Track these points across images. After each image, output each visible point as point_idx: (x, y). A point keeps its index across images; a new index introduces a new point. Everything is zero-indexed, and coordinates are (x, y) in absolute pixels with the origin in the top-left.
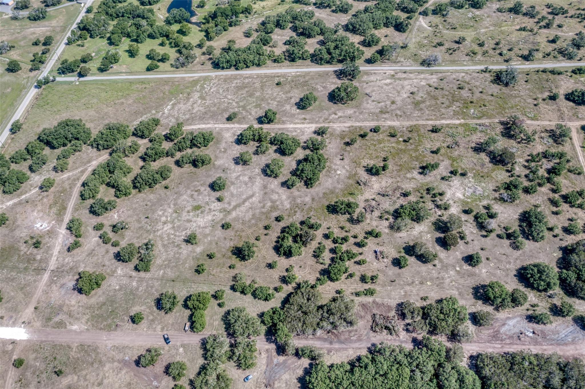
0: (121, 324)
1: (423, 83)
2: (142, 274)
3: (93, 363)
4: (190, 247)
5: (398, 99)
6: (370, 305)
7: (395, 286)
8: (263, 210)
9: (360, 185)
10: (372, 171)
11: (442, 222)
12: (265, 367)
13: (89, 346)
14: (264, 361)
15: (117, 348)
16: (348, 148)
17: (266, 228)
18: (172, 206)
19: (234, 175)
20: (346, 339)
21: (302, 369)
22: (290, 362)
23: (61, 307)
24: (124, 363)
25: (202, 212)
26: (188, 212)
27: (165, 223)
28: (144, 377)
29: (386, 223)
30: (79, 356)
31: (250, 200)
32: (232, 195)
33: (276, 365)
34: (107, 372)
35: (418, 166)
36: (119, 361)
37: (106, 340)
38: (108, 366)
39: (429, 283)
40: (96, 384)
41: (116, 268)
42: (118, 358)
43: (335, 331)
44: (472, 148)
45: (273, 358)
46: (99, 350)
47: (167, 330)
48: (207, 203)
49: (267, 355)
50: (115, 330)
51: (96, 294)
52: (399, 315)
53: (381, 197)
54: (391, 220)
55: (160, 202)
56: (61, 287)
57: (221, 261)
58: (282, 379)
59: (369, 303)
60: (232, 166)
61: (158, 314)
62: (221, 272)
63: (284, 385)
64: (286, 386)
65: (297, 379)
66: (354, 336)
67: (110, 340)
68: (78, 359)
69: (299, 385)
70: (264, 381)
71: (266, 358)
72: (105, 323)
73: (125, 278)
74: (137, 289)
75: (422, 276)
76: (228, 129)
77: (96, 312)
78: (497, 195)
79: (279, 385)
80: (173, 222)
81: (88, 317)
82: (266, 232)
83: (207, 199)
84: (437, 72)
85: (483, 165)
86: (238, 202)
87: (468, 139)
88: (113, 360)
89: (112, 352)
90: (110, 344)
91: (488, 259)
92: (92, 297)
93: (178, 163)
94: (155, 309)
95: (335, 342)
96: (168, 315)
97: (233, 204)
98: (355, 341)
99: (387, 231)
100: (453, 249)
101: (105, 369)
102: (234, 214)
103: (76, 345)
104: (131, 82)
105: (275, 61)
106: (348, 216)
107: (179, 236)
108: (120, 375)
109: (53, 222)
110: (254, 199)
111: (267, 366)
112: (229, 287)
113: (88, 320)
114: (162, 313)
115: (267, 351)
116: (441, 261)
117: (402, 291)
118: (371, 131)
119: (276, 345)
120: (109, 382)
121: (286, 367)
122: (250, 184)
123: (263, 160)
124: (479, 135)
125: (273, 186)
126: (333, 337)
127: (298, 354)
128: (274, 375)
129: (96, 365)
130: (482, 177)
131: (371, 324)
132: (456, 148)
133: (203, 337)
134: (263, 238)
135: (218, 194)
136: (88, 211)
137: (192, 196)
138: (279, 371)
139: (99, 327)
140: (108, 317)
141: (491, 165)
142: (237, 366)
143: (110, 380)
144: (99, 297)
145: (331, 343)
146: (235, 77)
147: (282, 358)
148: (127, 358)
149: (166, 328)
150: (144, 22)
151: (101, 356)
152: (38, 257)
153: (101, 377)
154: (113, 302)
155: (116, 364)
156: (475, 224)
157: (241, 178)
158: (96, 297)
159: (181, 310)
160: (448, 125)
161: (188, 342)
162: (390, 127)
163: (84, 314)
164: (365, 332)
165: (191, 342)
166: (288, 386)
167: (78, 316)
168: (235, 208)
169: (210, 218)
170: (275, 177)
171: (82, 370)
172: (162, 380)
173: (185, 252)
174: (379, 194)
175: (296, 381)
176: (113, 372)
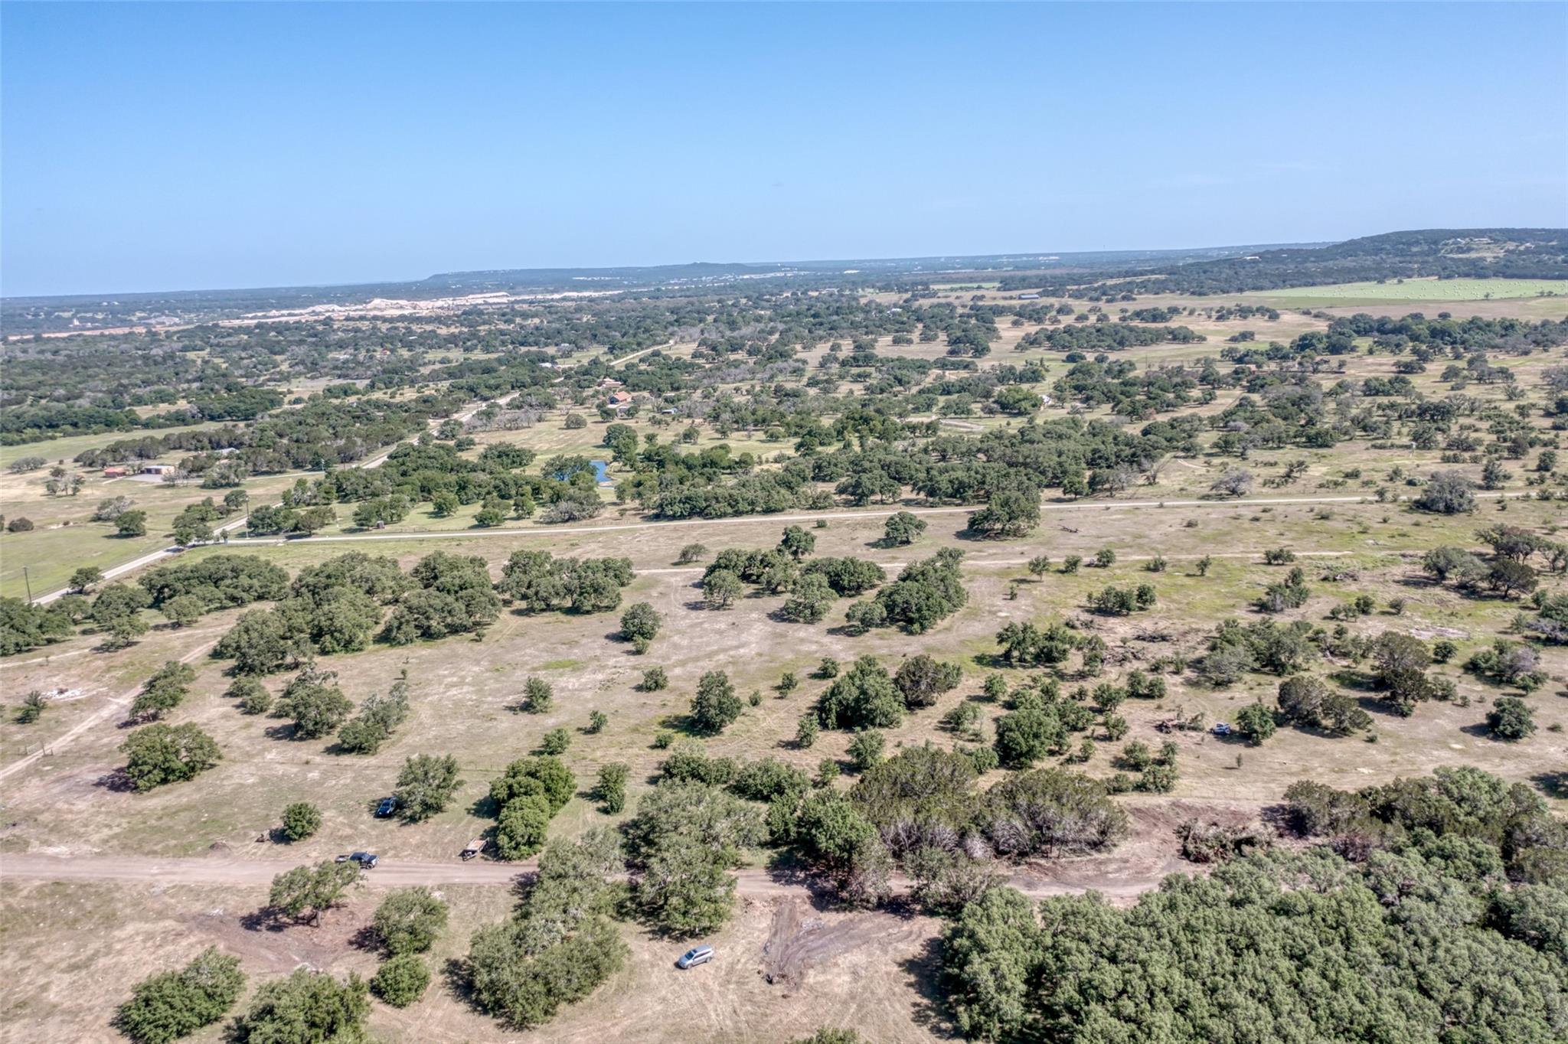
0: (231, 843)
1: (1213, 516)
2: (346, 760)
3: (76, 921)
4: (524, 718)
5: (1155, 534)
6: (1163, 810)
7: (1244, 776)
8: (772, 665)
9: (1073, 627)
10: (1103, 611)
11: (1363, 675)
12: (766, 936)
13: (82, 886)
14: (765, 923)
15: (191, 890)
16: (1023, 586)
17: (779, 688)
18: (485, 663)
19: (684, 624)
20: (1087, 878)
21: (921, 941)
22: (866, 925)
23: (31, 817)
24: (202, 922)
25: (574, 670)
26: (534, 669)
27: (454, 685)
28: (263, 952)
29: (1178, 679)
30: (35, 904)
31: (732, 653)
32: (676, 646)
33: (810, 933)
34: (120, 941)
35: (1245, 604)
36: (182, 919)
37: (153, 875)
38: (130, 929)
39: (1365, 771)
40: (63, 965)
41: (265, 749)
42: (180, 909)
43: (1042, 862)
44: (1398, 582)
45: (800, 918)
46: (117, 895)
47: (396, 856)
48: (596, 658)
49: (774, 909)
50: (204, 854)
51: (167, 793)
52: (1278, 828)
53: (1145, 644)
54: (1188, 673)
55: (452, 658)
56: (54, 782)
57: (625, 739)
58: (836, 964)
59: (1159, 807)
60: (683, 612)
61: (374, 827)
62: (618, 755)
63: (847, 978)
64: (856, 980)
65: (900, 965)
66: (1119, 870)
67: (174, 873)
68: (26, 911)
69: (912, 978)
70: (762, 967)
71: (770, 916)
72: (173, 842)
73: (286, 767)
74: (319, 784)
75: (1333, 760)
76: (676, 574)
77: (153, 822)
78: (1517, 638)
79: (821, 978)
80: (478, 684)
81: (117, 830)
82: (777, 694)
83: (598, 652)
84: (1249, 505)
85: (1441, 602)
86: (694, 654)
87: (1377, 572)
88: (161, 915)
89: (167, 899)
90: (164, 883)
91: (1554, 729)
92: (152, 796)
93: (519, 613)
94: (367, 817)
95: (1045, 885)
96: (412, 828)
97: (674, 658)
98: (1126, 883)
99: (1181, 690)
100: (1423, 716)
101: (117, 933)
102: (678, 671)
103: (38, 883)
104: (422, 540)
105: (811, 508)
106: (1048, 670)
107: (490, 703)
108: (170, 948)
109: (104, 689)
110: (742, 651)
111: (775, 934)
112: (644, 779)
113: (116, 836)
114: (393, 824)
115: (775, 900)
116: (1388, 735)
117: (1273, 785)
118: (1089, 566)
119: (810, 887)
120: (116, 965)
121: (852, 938)
122: (732, 632)
123: (776, 603)
124: (1409, 568)
125: (802, 634)
126: (1035, 874)
127: (896, 906)
128: (801, 954)
129: (83, 927)
130: (1452, 614)
131: (1179, 846)
132: (1349, 581)
133: (530, 870)
134: (767, 703)
135: (629, 646)
136: (220, 674)
137: (552, 651)
138: (822, 946)
139: (147, 848)
140: (190, 831)
141: (1466, 602)
142: (653, 932)
143: (124, 959)
144: (179, 796)
145: (1030, 885)
146: (702, 527)
147: (832, 918)
148: (217, 911)
149: (391, 853)
150: (482, 477)
151: (120, 905)
152: (19, 737)
153: (90, 952)
154: (220, 804)
155: (169, 924)
156: (1472, 677)
157: (706, 625)
158: (169, 797)
159: (461, 819)
160: (1310, 558)
161: (470, 880)
162: (1139, 561)
163: (107, 826)
164: (1161, 864)
165: (481, 881)
166: (862, 982)
167: (82, 830)
168: (683, 663)
169: (600, 677)
170: (811, 622)
171: (28, 934)
172: (336, 959)
173: (505, 725)
174: (1138, 638)
175: (896, 969)
176: (144, 941)
